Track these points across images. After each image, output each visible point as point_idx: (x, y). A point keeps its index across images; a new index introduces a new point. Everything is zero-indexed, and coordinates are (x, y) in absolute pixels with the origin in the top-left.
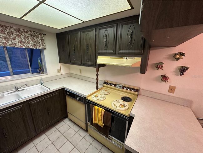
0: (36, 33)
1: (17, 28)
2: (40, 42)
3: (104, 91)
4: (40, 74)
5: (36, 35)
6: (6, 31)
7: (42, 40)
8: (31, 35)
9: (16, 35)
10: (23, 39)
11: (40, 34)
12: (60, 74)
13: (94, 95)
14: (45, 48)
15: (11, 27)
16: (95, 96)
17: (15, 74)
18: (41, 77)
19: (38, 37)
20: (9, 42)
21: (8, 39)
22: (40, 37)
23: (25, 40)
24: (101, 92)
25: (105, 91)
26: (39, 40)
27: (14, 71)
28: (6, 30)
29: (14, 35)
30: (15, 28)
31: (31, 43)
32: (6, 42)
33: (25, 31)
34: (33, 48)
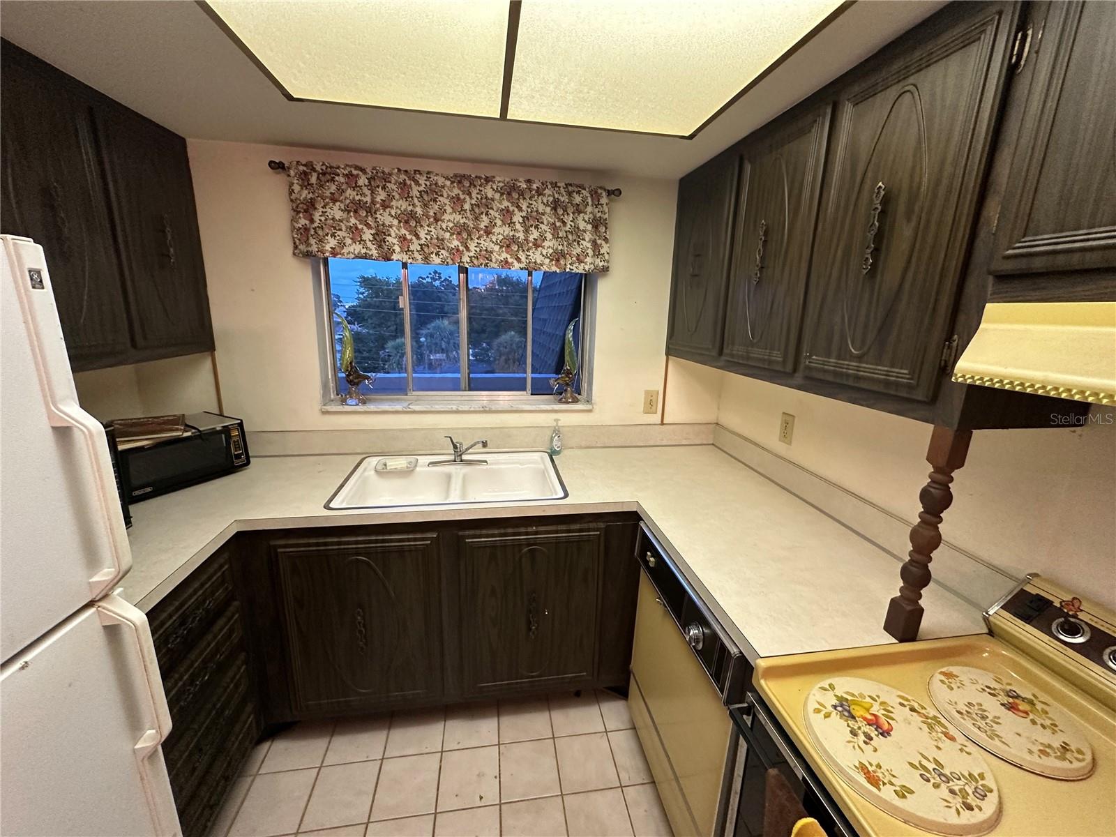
0: (578, 192)
1: (507, 180)
2: (588, 236)
3: (993, 707)
4: (560, 401)
5: (578, 199)
6: (467, 198)
7: (597, 224)
8: (555, 205)
9: (497, 215)
10: (518, 226)
11: (595, 194)
12: (656, 418)
13: (846, 684)
14: (605, 270)
15: (488, 180)
16: (845, 708)
17: (474, 386)
18: (557, 420)
19: (580, 212)
20: (472, 246)
21: (469, 235)
22: (589, 209)
23: (527, 231)
24: (941, 691)
25: (1013, 704)
26: (582, 225)
27: (472, 376)
28: (470, 194)
29: (491, 211)
30: (501, 179)
31: (550, 244)
32: (461, 248)
33: (535, 186)
34: (554, 269)
